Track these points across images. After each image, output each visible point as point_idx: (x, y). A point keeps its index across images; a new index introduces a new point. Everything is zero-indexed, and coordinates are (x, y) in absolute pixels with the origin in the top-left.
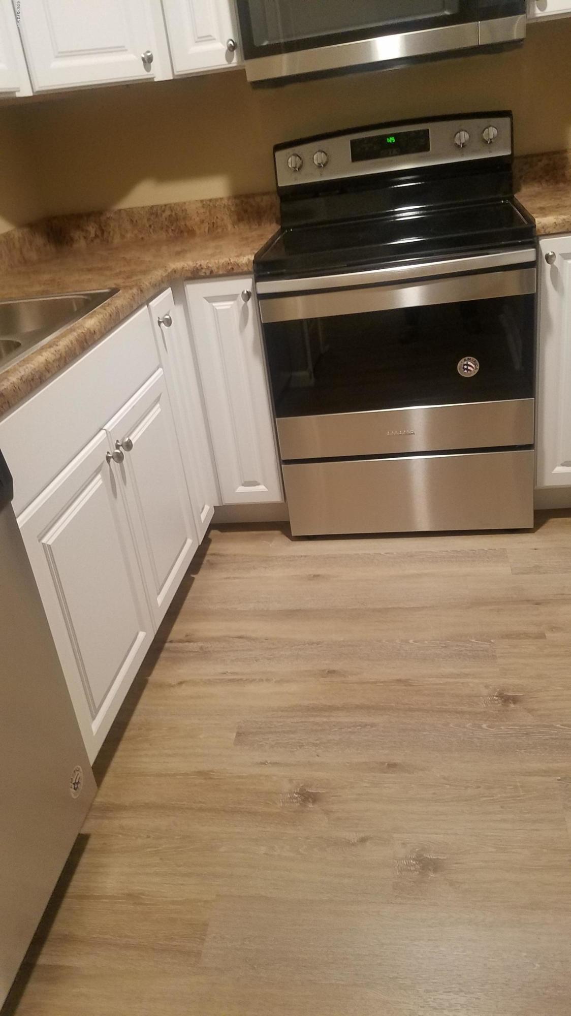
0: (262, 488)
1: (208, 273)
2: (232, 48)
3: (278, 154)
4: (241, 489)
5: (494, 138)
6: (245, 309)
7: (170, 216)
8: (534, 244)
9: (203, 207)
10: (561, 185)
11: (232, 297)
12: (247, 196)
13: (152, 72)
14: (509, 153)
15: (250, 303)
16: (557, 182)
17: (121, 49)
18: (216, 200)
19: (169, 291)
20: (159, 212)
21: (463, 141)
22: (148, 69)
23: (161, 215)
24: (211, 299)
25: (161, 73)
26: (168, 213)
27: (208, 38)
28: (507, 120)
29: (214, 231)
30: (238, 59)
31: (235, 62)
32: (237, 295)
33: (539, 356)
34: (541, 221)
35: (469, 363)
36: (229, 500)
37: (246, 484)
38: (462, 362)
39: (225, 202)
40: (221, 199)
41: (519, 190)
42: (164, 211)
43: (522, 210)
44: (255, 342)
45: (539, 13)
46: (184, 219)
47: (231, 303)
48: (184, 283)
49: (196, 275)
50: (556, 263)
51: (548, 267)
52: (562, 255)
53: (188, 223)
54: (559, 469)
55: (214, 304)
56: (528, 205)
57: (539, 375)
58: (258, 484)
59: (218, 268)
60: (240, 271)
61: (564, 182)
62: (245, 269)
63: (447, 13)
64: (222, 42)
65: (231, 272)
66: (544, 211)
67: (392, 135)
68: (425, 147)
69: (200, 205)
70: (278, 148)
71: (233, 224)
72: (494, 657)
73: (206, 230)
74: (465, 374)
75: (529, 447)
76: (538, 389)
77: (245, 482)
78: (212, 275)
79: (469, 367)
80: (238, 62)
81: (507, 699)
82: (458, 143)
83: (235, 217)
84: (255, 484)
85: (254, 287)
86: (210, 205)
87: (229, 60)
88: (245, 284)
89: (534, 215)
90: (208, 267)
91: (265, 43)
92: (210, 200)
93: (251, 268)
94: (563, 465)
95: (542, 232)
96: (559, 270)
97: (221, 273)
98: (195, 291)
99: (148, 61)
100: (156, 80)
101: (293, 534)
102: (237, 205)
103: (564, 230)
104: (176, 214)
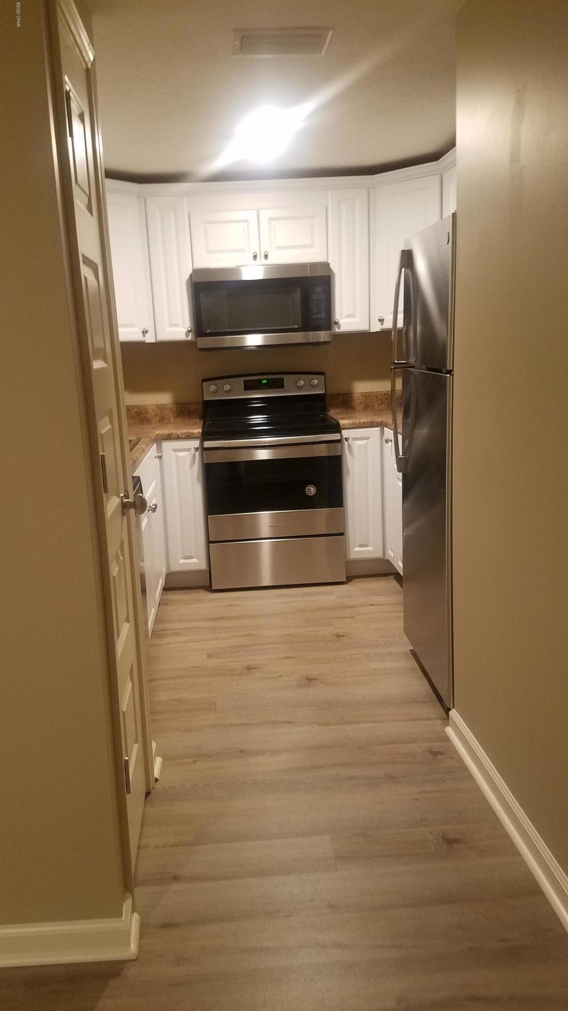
0: (195, 560)
1: (176, 436)
2: (189, 331)
3: (204, 383)
4: (182, 561)
5: (317, 385)
6: (194, 456)
7: (137, 412)
8: (340, 432)
9: (157, 408)
10: (350, 410)
11: (188, 450)
12: (183, 404)
13: (146, 338)
14: (324, 392)
15: (197, 453)
16: (348, 409)
17: (132, 326)
18: (165, 405)
19: (155, 445)
20: (131, 409)
21: (301, 385)
22: (144, 336)
23: (132, 411)
24: (175, 450)
25: (150, 339)
26: (136, 410)
27: (177, 325)
28: (323, 377)
29: (162, 421)
30: (192, 336)
31: (190, 338)
32: (190, 449)
33: (344, 488)
34: (342, 422)
35: (311, 488)
36: (174, 568)
37: (186, 558)
38: (308, 488)
39: (170, 406)
40: (168, 405)
41: (329, 411)
42: (133, 409)
43: (333, 419)
44: (198, 474)
45: (337, 330)
46: (146, 413)
47: (186, 453)
48: (162, 441)
49: (169, 438)
50: (350, 441)
51: (346, 443)
52: (353, 438)
53: (147, 416)
54: (357, 549)
55: (177, 453)
56: (335, 417)
57: (344, 496)
58: (193, 558)
59: (182, 434)
60: (193, 436)
61: (352, 409)
62: (197, 436)
63: (296, 327)
64: (184, 328)
65: (189, 437)
66: (343, 419)
67: (265, 379)
68: (282, 386)
69: (155, 407)
70: (204, 380)
71: (174, 418)
72: (331, 625)
73: (158, 420)
74: (309, 494)
75: (342, 534)
76: (345, 504)
77: (186, 556)
78: (178, 438)
79: (311, 490)
80: (192, 338)
81: (338, 636)
82: (298, 385)
83: (175, 415)
84: (191, 557)
85: (202, 444)
86: (161, 408)
87: (187, 335)
88: (196, 443)
89: (339, 420)
90: (176, 434)
91: (208, 331)
92: (162, 405)
93: (199, 435)
94: (359, 547)
95: (343, 427)
96: (352, 446)
97: (183, 437)
98: (167, 445)
99: (145, 332)
100: (146, 342)
101: (213, 588)
102: (177, 408)
103: (353, 426)
104: (141, 411)
